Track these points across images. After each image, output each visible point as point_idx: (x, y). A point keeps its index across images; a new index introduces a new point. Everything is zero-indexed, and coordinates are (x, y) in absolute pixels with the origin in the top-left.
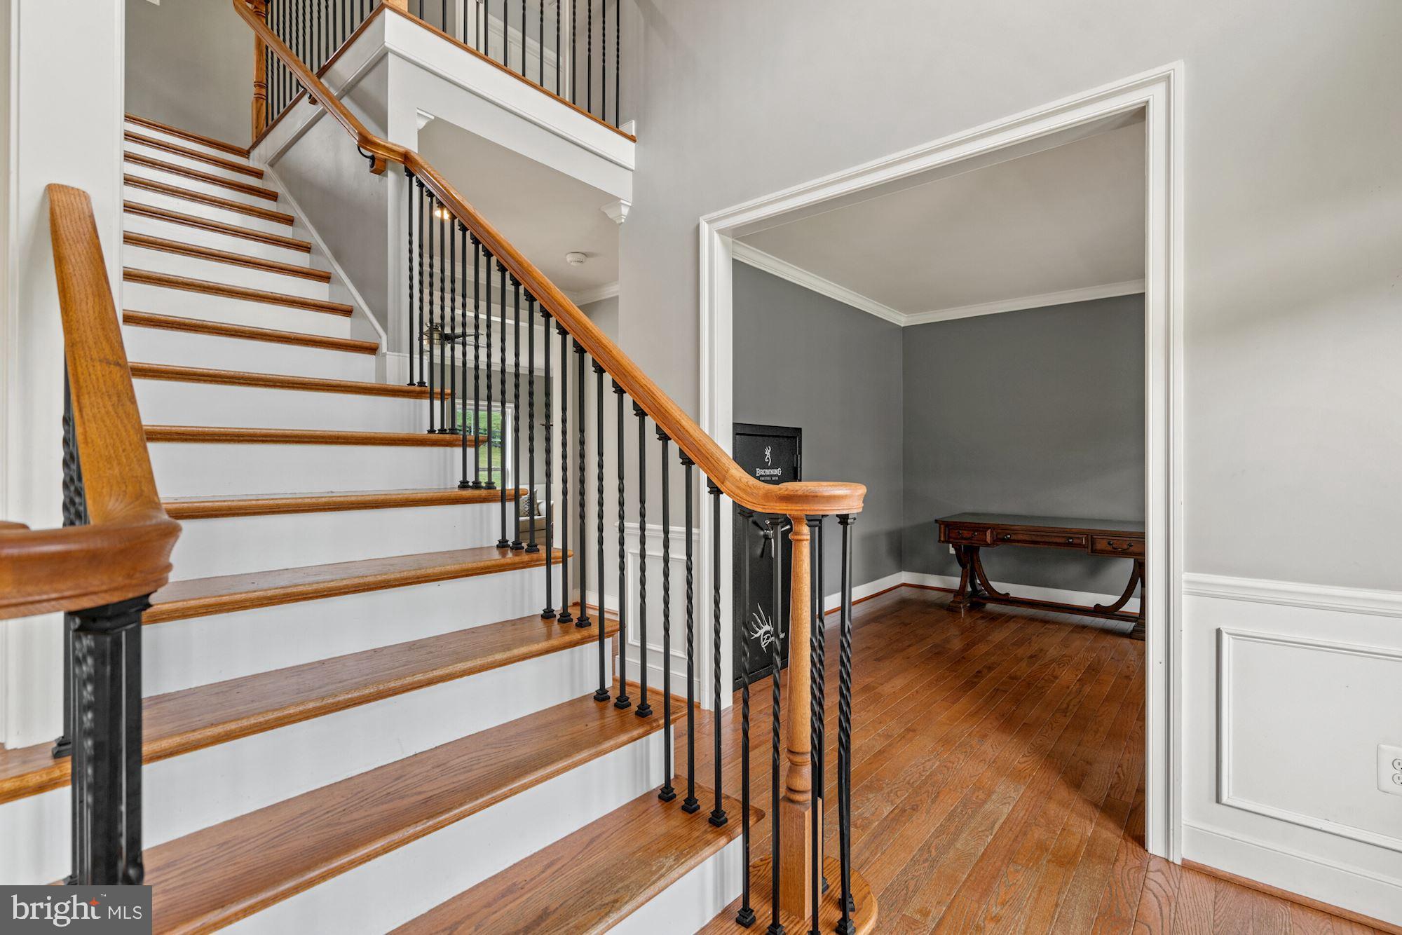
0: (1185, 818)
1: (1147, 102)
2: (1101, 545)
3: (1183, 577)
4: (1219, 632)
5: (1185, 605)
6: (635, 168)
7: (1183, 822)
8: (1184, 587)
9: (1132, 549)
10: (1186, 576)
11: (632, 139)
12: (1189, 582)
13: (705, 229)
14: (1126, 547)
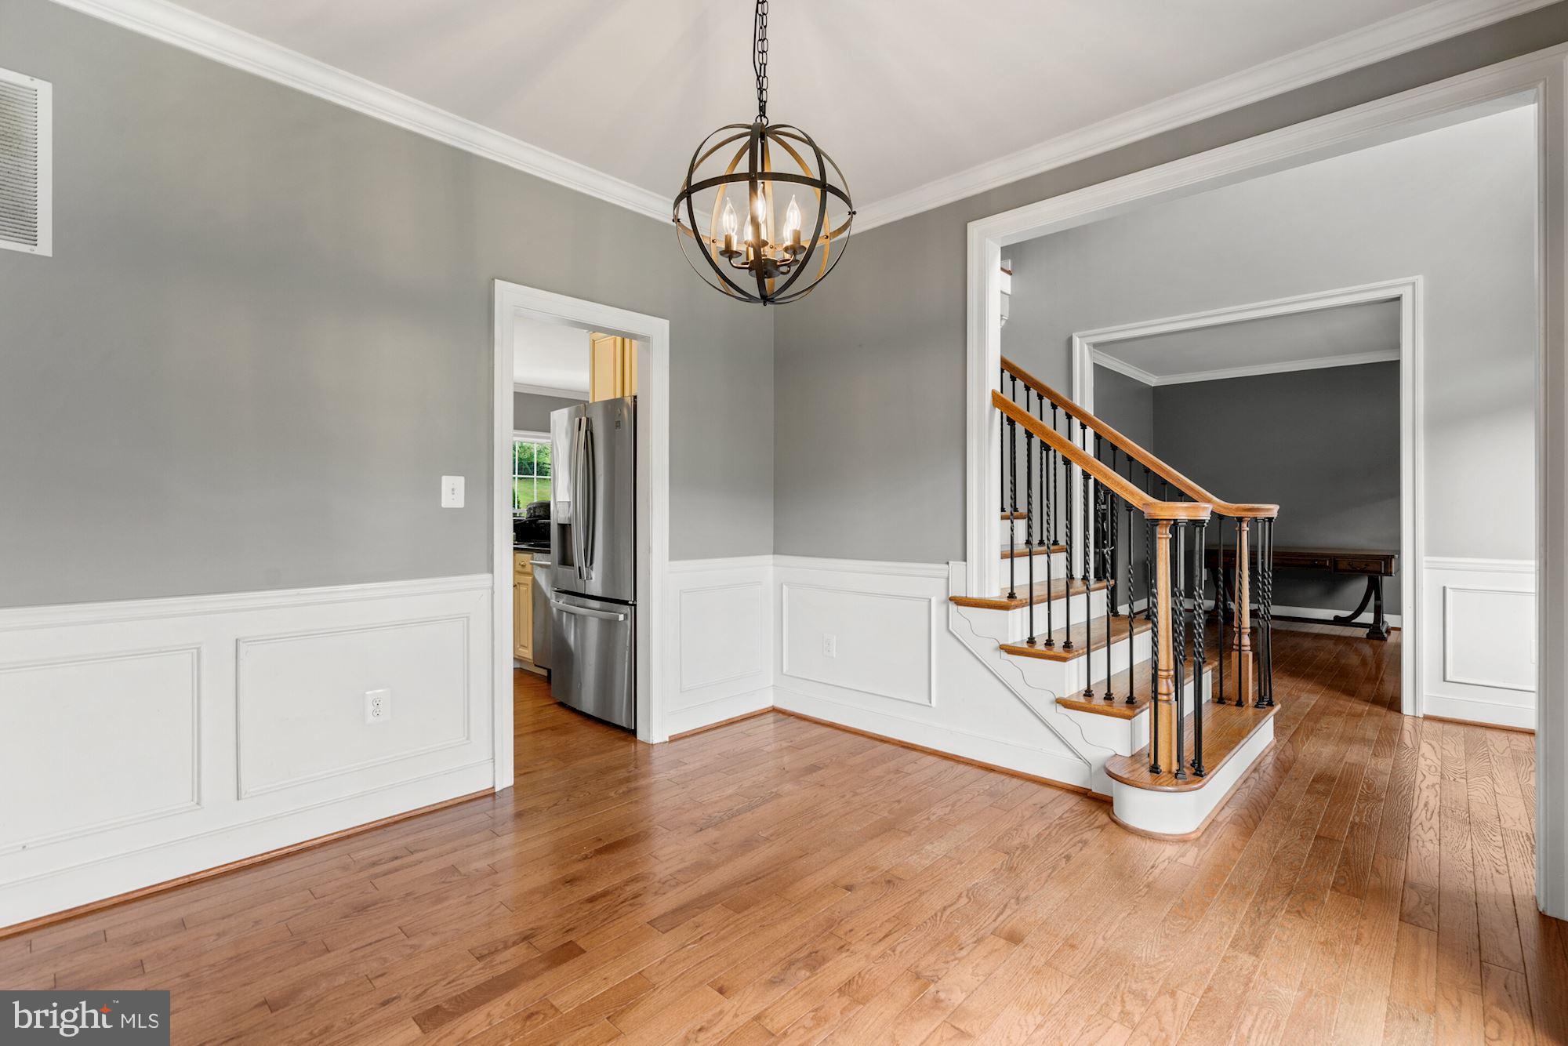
0: (1425, 690)
1: (1401, 295)
2: (1343, 565)
3: (1424, 559)
4: (1444, 588)
5: (1425, 576)
6: (1012, 292)
7: (1424, 694)
8: (1424, 564)
9: (1369, 568)
10: (1425, 558)
11: (1009, 273)
12: (1427, 562)
13: (1077, 342)
14: (1363, 566)
